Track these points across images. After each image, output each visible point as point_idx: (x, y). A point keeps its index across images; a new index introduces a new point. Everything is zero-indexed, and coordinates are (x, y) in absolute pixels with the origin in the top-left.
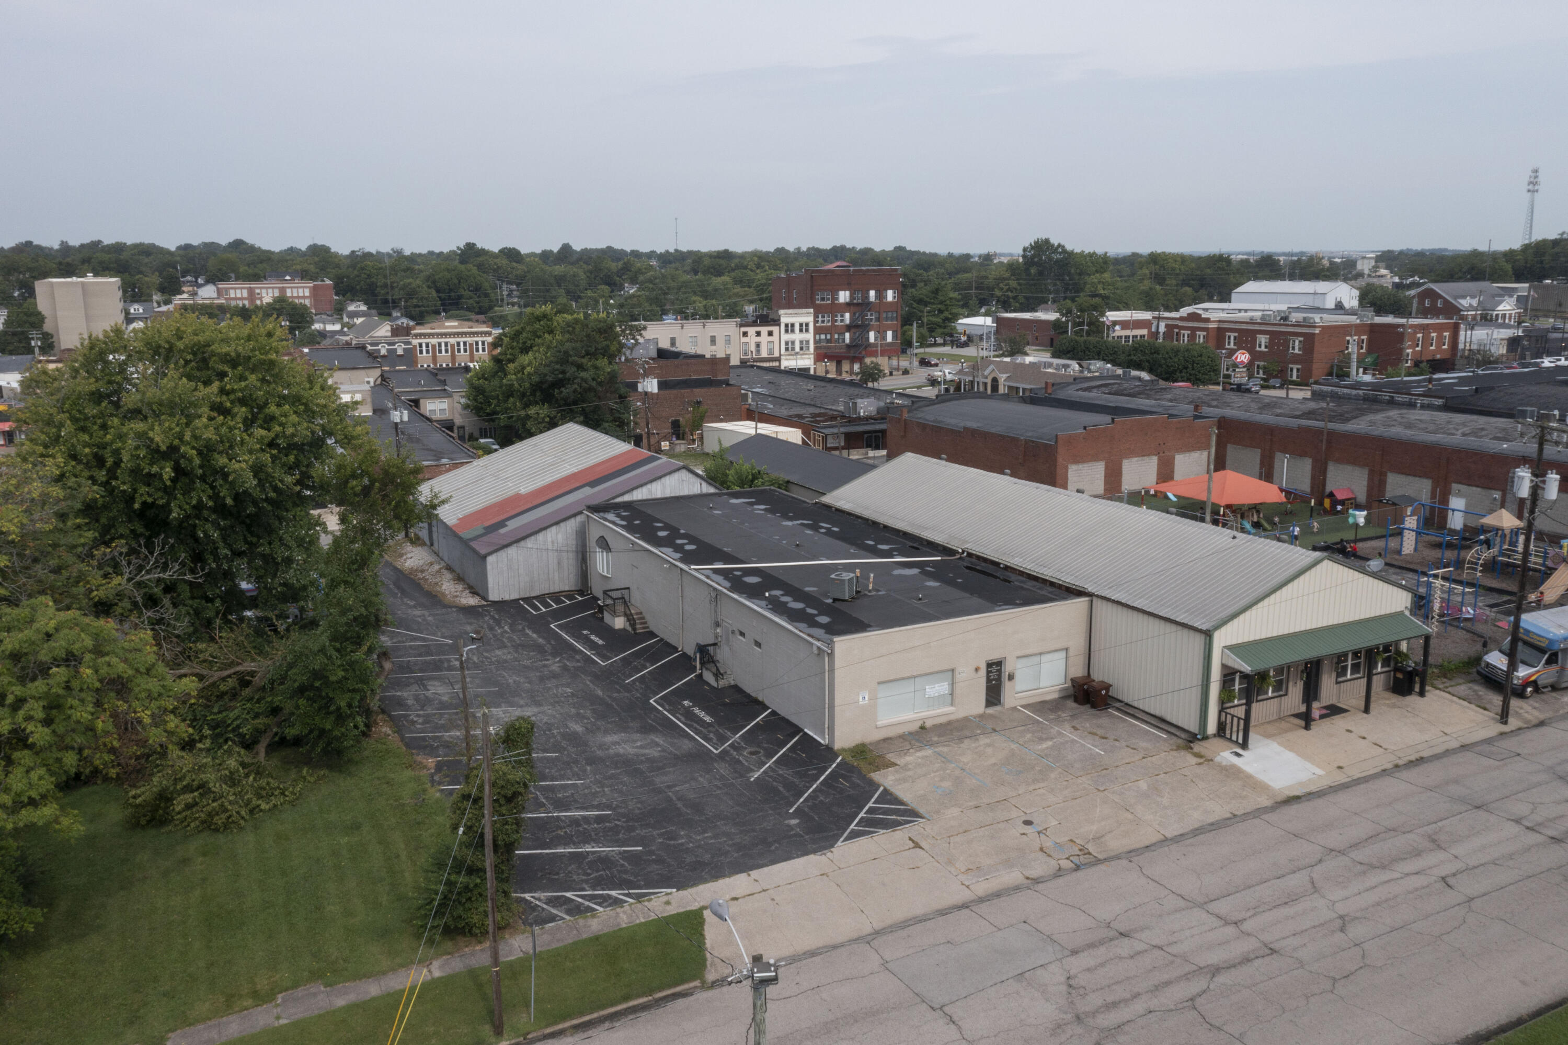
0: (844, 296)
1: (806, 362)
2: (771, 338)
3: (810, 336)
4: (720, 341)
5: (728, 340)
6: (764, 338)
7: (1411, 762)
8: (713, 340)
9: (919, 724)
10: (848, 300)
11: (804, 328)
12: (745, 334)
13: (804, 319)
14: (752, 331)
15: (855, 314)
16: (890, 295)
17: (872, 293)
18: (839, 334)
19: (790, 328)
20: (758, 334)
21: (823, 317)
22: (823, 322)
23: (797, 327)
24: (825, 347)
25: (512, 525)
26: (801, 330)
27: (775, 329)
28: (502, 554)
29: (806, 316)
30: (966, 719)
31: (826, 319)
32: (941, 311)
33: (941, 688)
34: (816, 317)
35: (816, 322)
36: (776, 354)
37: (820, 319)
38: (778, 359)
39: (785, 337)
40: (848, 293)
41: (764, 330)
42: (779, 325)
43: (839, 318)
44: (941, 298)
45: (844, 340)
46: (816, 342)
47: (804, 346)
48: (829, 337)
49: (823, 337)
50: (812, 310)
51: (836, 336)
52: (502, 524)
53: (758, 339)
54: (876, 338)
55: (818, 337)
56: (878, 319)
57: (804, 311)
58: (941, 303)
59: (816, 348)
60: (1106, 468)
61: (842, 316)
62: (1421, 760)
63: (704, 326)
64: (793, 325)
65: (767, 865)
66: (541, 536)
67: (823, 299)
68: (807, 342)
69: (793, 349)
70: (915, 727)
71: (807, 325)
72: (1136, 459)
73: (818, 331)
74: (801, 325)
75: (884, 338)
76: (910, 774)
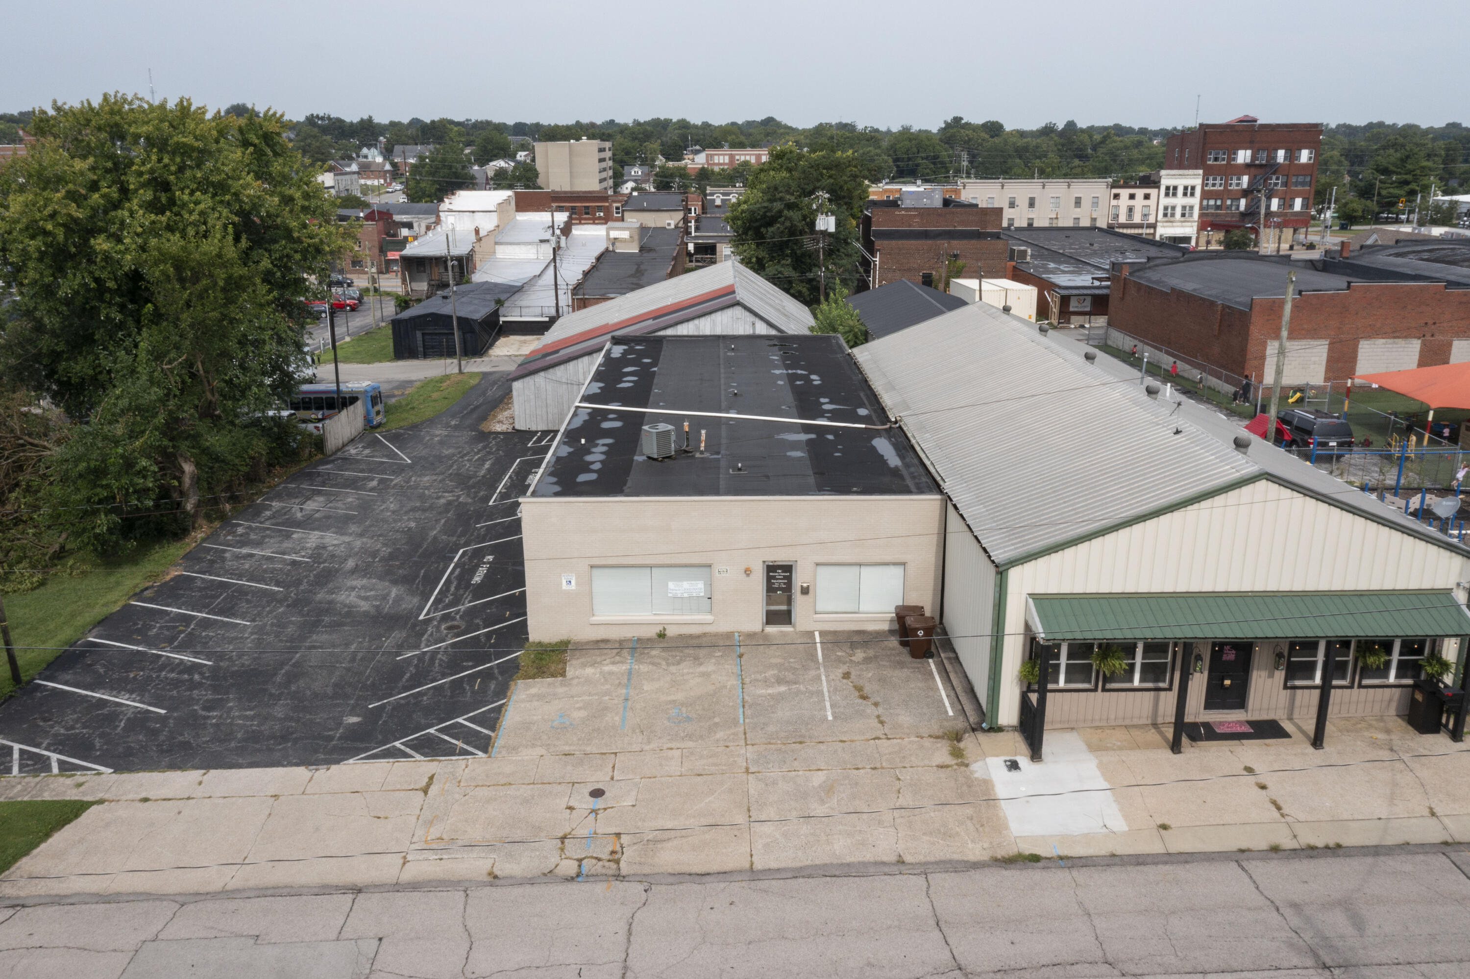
0: (1243, 156)
1: (1189, 229)
2: (1147, 202)
3: (1195, 201)
4: (1086, 203)
5: (1095, 202)
6: (1139, 202)
7: (1312, 848)
8: (1078, 202)
9: (658, 629)
10: (1248, 160)
11: (1189, 191)
12: (1116, 196)
13: (1190, 182)
14: (1125, 193)
15: (1255, 176)
16: (1305, 156)
17: (1281, 153)
18: (1232, 200)
19: (1171, 191)
20: (1132, 197)
21: (1215, 179)
22: (1214, 185)
23: (1180, 191)
24: (1212, 214)
25: (562, 353)
26: (1185, 194)
27: (1153, 192)
28: (529, 381)
29: (1194, 178)
30: (729, 635)
31: (1218, 182)
32: (1406, 183)
33: (695, 587)
34: (1205, 178)
35: (1204, 185)
36: (1152, 220)
37: (1211, 182)
38: (1154, 226)
39: (1165, 201)
40: (1249, 152)
41: (1140, 193)
42: (1159, 187)
43: (1234, 181)
44: (1409, 167)
45: (1238, 207)
46: (1201, 208)
47: (1187, 212)
48: (1219, 202)
49: (1212, 202)
50: (1201, 172)
51: (1229, 202)
52: (557, 352)
53: (1132, 202)
54: (1279, 206)
55: (1205, 202)
56: (1285, 184)
57: (1191, 172)
58: (1409, 172)
59: (1201, 216)
60: (1330, 350)
61: (1239, 179)
62: (1335, 850)
63: (1069, 186)
64: (1175, 188)
67: (1216, 159)
68: (1191, 208)
69: (1173, 215)
70: (652, 632)
71: (1193, 188)
72: (1381, 341)
73: (1205, 195)
74: (1186, 188)
75: (1292, 206)
76: (560, 690)
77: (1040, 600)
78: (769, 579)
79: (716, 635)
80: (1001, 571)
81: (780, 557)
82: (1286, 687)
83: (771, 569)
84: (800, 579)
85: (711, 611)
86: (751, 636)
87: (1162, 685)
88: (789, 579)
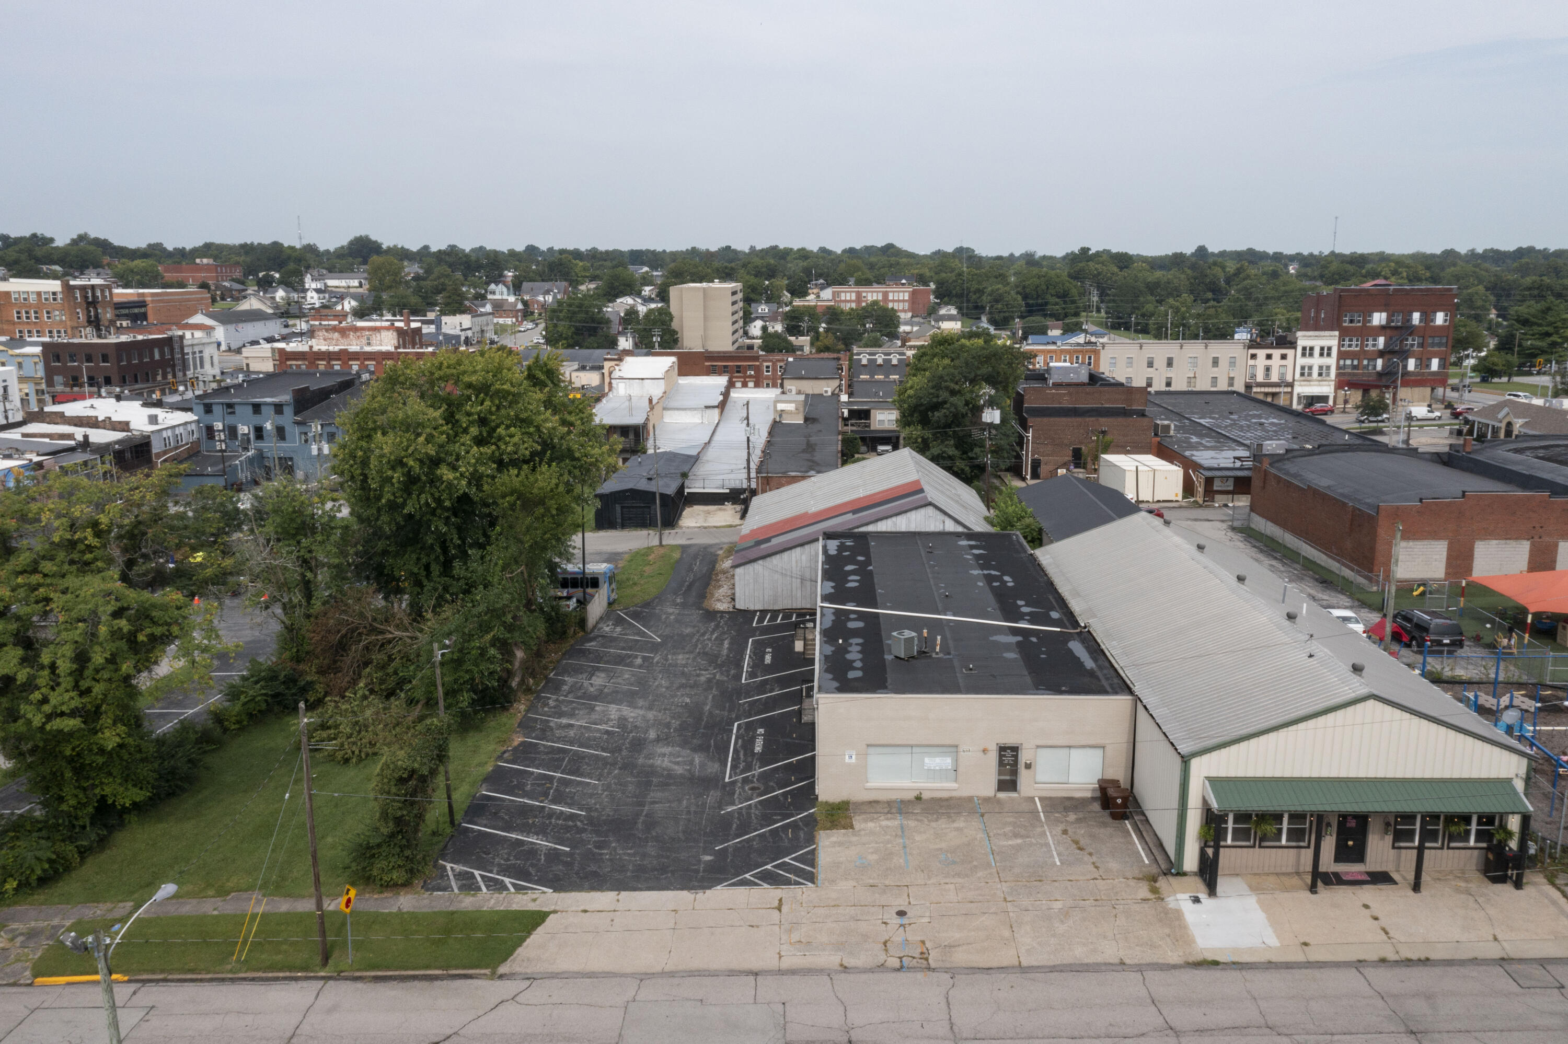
0: (1379, 318)
1: (1326, 388)
2: (1284, 362)
3: (1332, 361)
4: (1223, 363)
5: (1233, 362)
6: (1276, 362)
7: (1409, 960)
8: (1215, 362)
9: (915, 794)
10: (1384, 322)
11: (1325, 352)
12: (1254, 356)
13: (1326, 343)
14: (1261, 353)
15: (1391, 338)
16: (1440, 318)
17: (1416, 316)
18: (1369, 360)
19: (1308, 352)
20: (1269, 357)
21: (1351, 340)
22: (1350, 346)
23: (1317, 351)
24: (1350, 374)
25: (775, 541)
26: (1322, 355)
27: (1290, 352)
28: (750, 568)
29: (1331, 340)
30: (970, 799)
31: (1354, 343)
33: (945, 762)
34: (1341, 339)
35: (1340, 345)
36: (1289, 378)
37: (1347, 343)
38: (1291, 385)
39: (1301, 361)
40: (1384, 315)
41: (1277, 353)
42: (1295, 348)
43: (1371, 342)
45: (1375, 366)
46: (1338, 367)
47: (1324, 371)
48: (1356, 362)
49: (1348, 362)
50: (1337, 333)
51: (1365, 362)
52: (768, 540)
53: (1269, 362)
54: (1416, 366)
55: (1342, 362)
56: (1421, 345)
57: (1327, 333)
59: (1338, 375)
60: (1450, 549)
61: (1375, 340)
62: (1426, 962)
63: (1206, 347)
64: (1312, 349)
65: (641, 890)
66: (786, 555)
67: (1351, 321)
68: (1328, 368)
69: (1310, 374)
70: (911, 796)
71: (1329, 349)
72: (1495, 542)
73: (1342, 355)
74: (1322, 349)
75: (1428, 366)
76: (854, 839)
77: (1215, 782)
78: (1001, 756)
79: (960, 799)
80: (1185, 760)
81: (1010, 741)
82: (1394, 847)
83: (1002, 749)
84: (1025, 757)
85: (956, 781)
86: (987, 800)
87: (1302, 844)
88: (1016, 757)
